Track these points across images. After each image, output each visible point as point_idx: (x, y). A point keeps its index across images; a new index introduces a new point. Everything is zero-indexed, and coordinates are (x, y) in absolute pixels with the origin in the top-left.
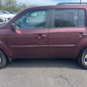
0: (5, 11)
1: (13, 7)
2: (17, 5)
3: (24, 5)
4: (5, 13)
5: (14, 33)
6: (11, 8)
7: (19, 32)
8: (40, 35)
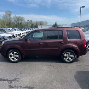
0: (16, 29)
1: (21, 24)
2: (25, 22)
3: (31, 21)
4: (16, 30)
5: (26, 43)
6: (19, 25)
7: (29, 42)
8: (39, 43)
